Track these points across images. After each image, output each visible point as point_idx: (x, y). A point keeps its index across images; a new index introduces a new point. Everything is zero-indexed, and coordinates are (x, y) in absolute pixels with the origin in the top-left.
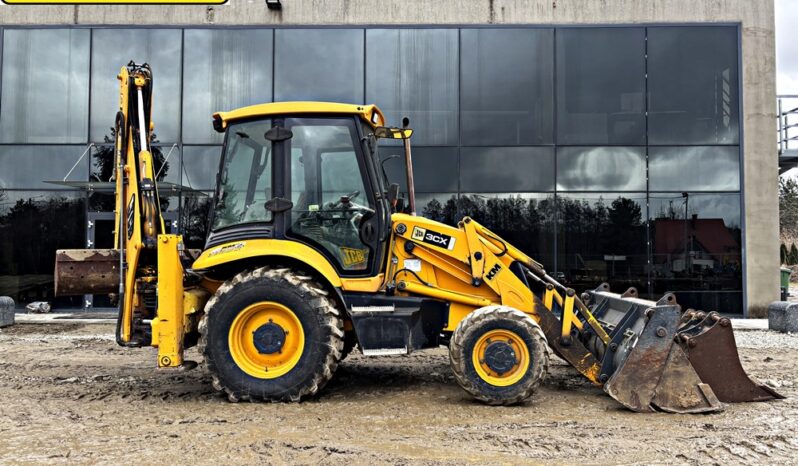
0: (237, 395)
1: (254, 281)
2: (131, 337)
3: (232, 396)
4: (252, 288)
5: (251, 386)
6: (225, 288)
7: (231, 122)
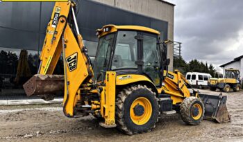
0: (133, 132)
1: (139, 90)
2: (74, 114)
3: (131, 133)
4: (139, 92)
5: (137, 128)
6: (129, 93)
7: (119, 30)
